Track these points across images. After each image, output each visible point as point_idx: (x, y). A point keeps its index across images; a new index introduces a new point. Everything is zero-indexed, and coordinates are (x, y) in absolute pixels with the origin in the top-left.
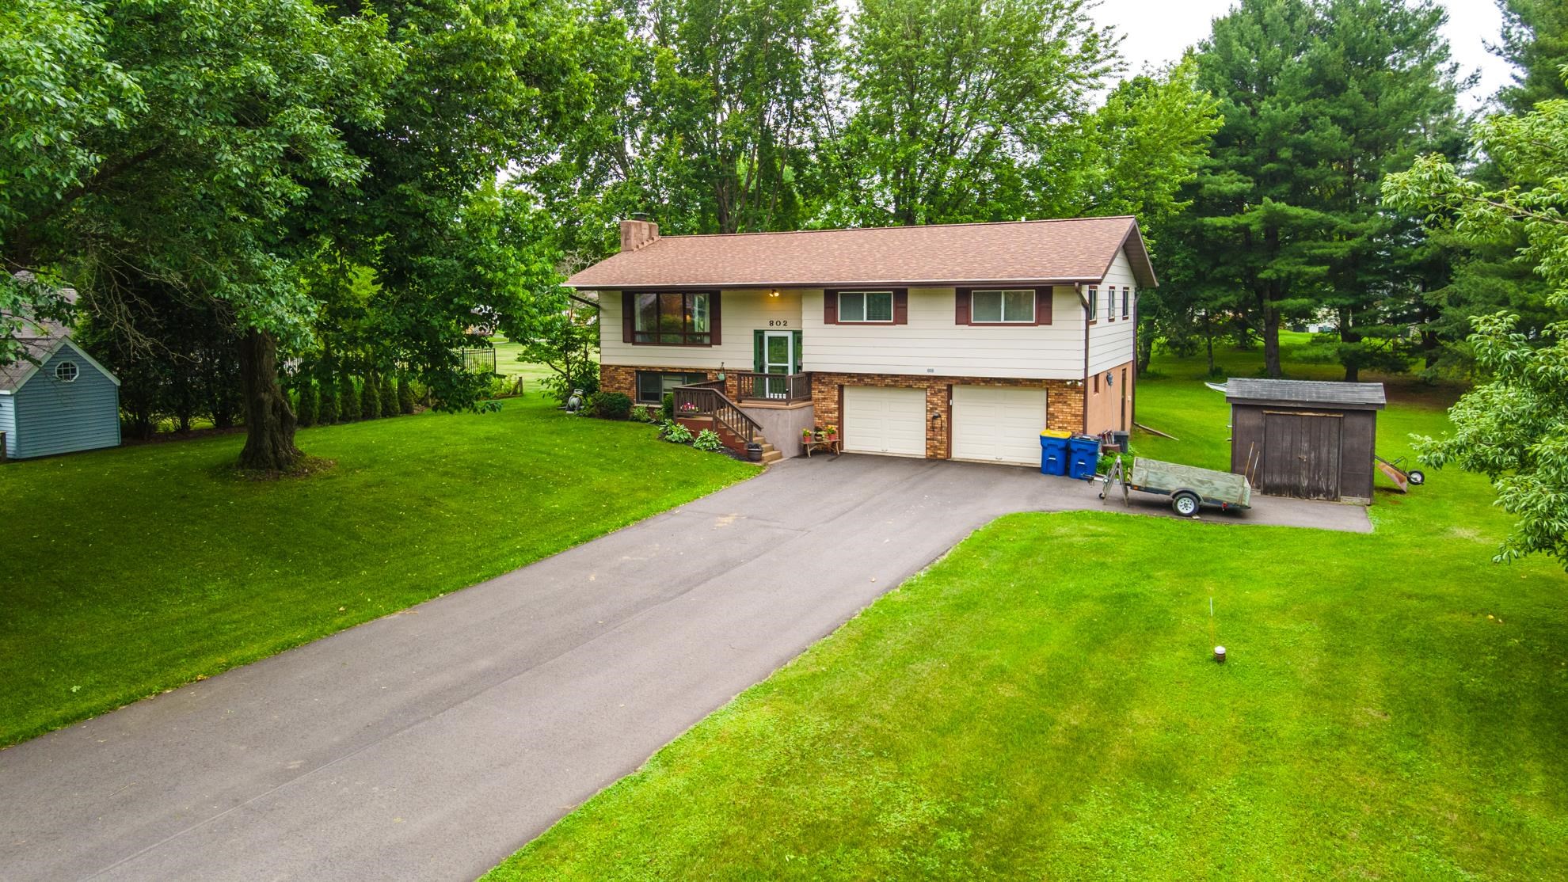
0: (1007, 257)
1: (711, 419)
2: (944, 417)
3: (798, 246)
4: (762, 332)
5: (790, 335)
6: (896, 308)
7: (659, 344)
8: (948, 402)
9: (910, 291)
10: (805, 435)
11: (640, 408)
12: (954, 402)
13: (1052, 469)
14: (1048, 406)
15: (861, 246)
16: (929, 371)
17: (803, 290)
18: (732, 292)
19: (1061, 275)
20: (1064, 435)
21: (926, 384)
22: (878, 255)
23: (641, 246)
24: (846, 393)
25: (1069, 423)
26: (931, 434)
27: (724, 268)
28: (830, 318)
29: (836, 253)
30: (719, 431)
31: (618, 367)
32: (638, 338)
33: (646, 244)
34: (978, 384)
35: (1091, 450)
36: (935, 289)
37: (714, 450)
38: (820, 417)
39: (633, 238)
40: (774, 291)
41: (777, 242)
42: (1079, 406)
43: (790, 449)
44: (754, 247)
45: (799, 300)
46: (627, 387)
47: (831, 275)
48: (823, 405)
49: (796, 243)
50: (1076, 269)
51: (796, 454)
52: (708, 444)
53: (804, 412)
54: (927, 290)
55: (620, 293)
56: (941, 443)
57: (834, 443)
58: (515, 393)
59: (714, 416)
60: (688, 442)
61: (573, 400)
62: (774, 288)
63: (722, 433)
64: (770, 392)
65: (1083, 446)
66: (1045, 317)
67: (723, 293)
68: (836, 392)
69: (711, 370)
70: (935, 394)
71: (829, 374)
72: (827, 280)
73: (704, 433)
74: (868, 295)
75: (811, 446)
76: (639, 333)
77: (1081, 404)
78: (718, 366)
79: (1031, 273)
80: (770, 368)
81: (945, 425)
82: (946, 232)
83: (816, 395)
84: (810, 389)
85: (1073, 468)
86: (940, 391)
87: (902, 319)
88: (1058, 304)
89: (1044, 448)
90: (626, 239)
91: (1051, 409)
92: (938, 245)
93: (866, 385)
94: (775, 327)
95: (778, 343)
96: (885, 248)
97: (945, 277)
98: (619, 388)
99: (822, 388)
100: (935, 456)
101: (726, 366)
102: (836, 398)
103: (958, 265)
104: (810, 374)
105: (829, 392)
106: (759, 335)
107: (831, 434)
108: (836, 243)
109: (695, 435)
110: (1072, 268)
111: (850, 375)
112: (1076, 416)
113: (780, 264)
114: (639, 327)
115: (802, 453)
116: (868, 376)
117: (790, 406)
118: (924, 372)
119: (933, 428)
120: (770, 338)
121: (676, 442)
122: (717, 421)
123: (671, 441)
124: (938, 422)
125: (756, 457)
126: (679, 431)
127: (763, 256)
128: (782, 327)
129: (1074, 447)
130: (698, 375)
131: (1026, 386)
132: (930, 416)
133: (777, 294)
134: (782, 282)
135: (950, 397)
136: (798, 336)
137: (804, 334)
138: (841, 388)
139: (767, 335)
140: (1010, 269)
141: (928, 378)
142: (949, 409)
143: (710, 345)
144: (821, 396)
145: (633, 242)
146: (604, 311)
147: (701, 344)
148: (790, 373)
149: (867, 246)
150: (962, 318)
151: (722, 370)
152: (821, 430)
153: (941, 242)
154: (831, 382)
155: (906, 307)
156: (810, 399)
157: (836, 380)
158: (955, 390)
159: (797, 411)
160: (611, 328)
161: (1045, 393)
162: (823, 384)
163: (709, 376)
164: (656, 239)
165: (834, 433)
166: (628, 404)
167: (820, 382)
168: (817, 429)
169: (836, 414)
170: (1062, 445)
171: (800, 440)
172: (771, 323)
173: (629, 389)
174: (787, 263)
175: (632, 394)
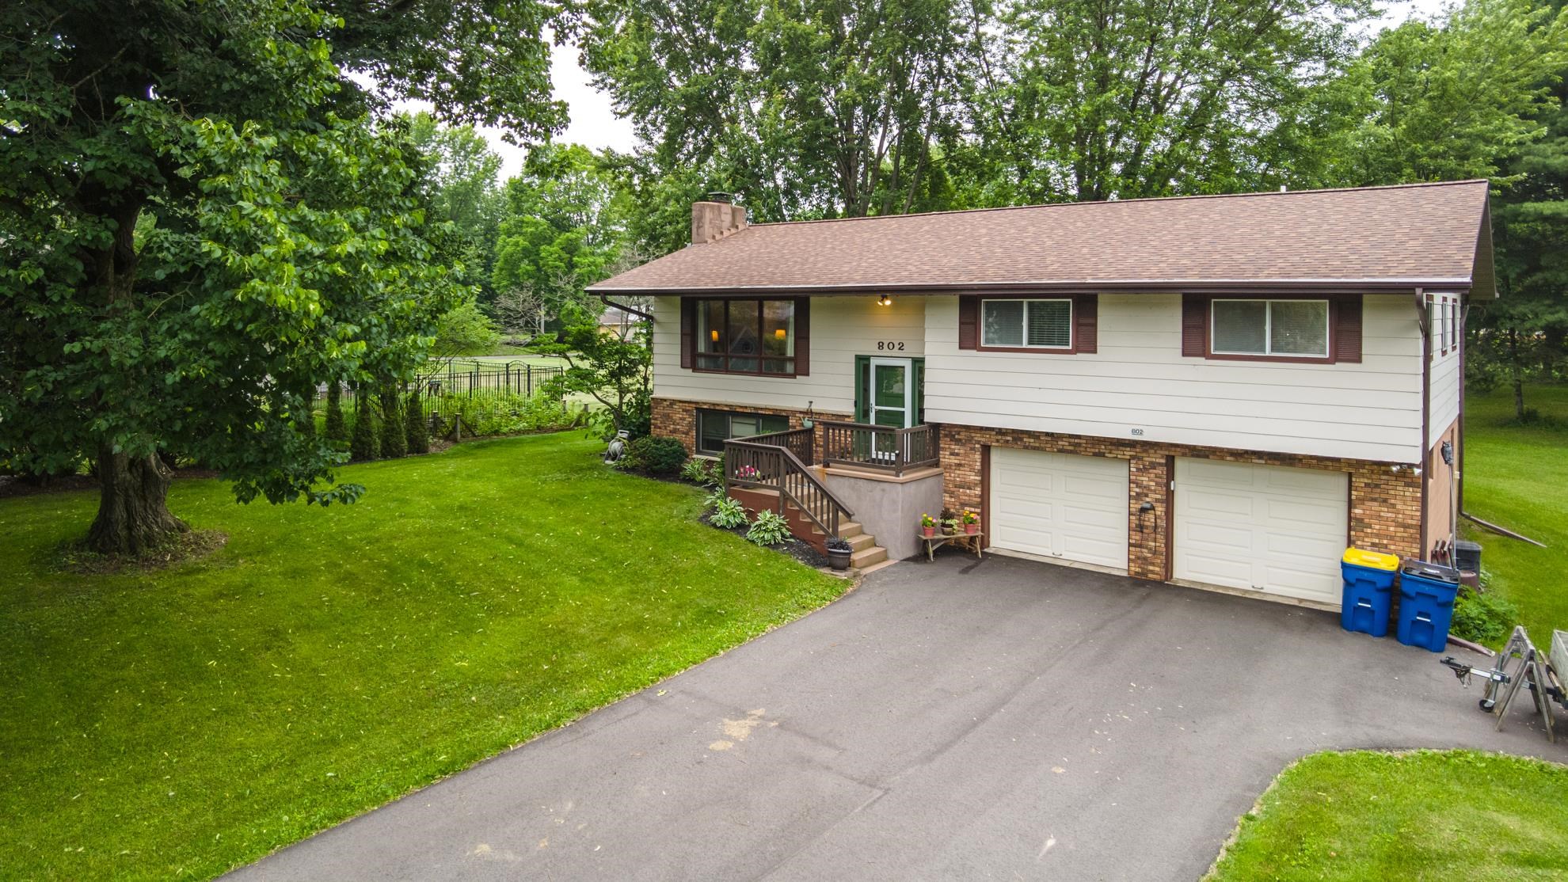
0: (1271, 243)
1: (776, 493)
2: (1160, 509)
3: (927, 232)
4: (867, 358)
5: (908, 365)
6: (1077, 325)
7: (727, 371)
8: (1168, 485)
9: (1102, 298)
10: (924, 524)
11: (696, 462)
12: (1179, 486)
13: (1364, 624)
14: (1351, 505)
15: (1024, 229)
16: (1134, 432)
17: (927, 296)
18: (825, 299)
19: (1384, 273)
20: (1387, 562)
21: (1128, 453)
22: (1049, 243)
23: (718, 237)
24: (995, 457)
25: (1392, 538)
26: (1136, 537)
27: (815, 263)
28: (969, 340)
29: (983, 240)
30: (788, 514)
31: (673, 402)
32: (702, 362)
33: (726, 234)
34: (1222, 458)
35: (1442, 597)
36: (1145, 296)
37: (777, 545)
38: (952, 494)
39: (707, 226)
40: (884, 298)
41: (900, 227)
42: (1413, 511)
43: (900, 547)
44: (866, 235)
45: (921, 309)
46: (681, 431)
47: (970, 272)
48: (957, 476)
49: (926, 228)
50: (1411, 263)
51: (910, 554)
52: (767, 536)
53: (924, 486)
54: (1132, 297)
55: (678, 299)
56: (1155, 552)
57: (972, 539)
58: (578, 423)
59: (781, 489)
60: (741, 528)
61: (615, 446)
62: (884, 292)
63: (792, 517)
64: (878, 449)
65: (1427, 589)
66: (1347, 348)
67: (813, 300)
68: (978, 456)
69: (794, 412)
70: (1143, 470)
71: (967, 428)
72: (963, 280)
73: (765, 516)
74: (1031, 306)
75: (934, 542)
76: (701, 355)
77: (1417, 506)
78: (804, 406)
79: (1323, 270)
80: (877, 412)
81: (1162, 523)
82: (1158, 208)
83: (946, 458)
84: (937, 449)
85: (1405, 627)
86: (1153, 465)
87: (1087, 344)
88: (1372, 325)
89: (1348, 585)
90: (698, 227)
91: (1357, 511)
92: (1147, 227)
93: (1026, 448)
94: (886, 352)
95: (889, 374)
96: (1061, 232)
97: (1163, 276)
98: (674, 431)
99: (956, 448)
100: (1143, 574)
101: (815, 408)
102: (978, 466)
103: (1185, 256)
104: (936, 427)
105: (966, 455)
106: (862, 362)
107: (969, 523)
108: (985, 226)
109: (752, 515)
110: (1401, 262)
111: (1000, 432)
112: (1406, 526)
113: (896, 257)
114: (702, 348)
115: (921, 555)
116: (1029, 434)
117: (902, 478)
118: (1126, 434)
119: (1141, 528)
120: (877, 367)
121: (723, 527)
122: (786, 497)
123: (714, 525)
124: (1149, 519)
125: (840, 563)
126: (729, 510)
127: (874, 247)
128: (896, 352)
129: (1407, 587)
130: (776, 419)
131: (1310, 466)
132: (1136, 506)
133: (888, 303)
134: (892, 283)
135: (1171, 476)
136: (919, 364)
137: (927, 364)
138: (986, 450)
139: (874, 362)
140: (1280, 263)
141: (1132, 444)
142: (1169, 498)
143: (793, 376)
144: (954, 460)
145: (708, 229)
146: (658, 323)
147: (783, 374)
148: (908, 424)
149: (1031, 229)
150: (1194, 345)
151: (809, 413)
152: (951, 517)
153: (1151, 221)
154: (970, 440)
155: (1095, 325)
156: (937, 464)
157: (978, 437)
158: (1180, 465)
159: (913, 486)
160: (667, 350)
161: (1343, 481)
162: (958, 442)
163: (792, 421)
164: (741, 227)
165: (972, 521)
166: (682, 455)
167: (952, 438)
168: (947, 515)
169: (978, 491)
170: (1384, 583)
171: (918, 531)
172: (881, 346)
173: (687, 434)
174: (906, 255)
175: (689, 440)
